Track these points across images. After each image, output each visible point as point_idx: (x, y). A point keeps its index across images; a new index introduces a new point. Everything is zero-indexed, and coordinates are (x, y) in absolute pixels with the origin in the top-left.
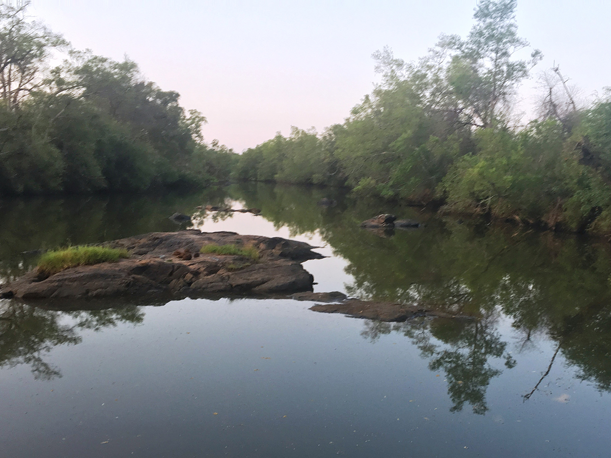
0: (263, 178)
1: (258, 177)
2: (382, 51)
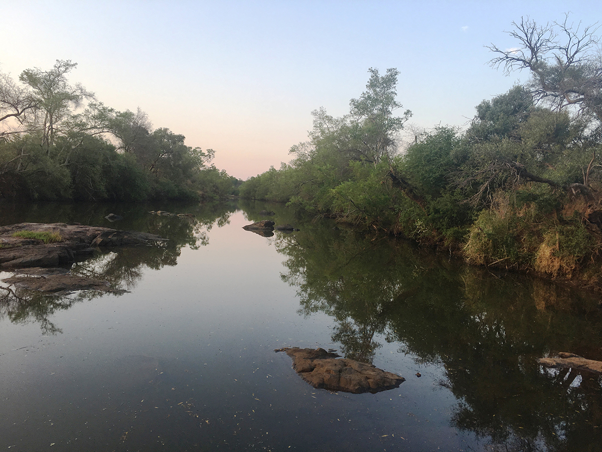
0: (259, 198)
1: (256, 196)
2: (318, 110)
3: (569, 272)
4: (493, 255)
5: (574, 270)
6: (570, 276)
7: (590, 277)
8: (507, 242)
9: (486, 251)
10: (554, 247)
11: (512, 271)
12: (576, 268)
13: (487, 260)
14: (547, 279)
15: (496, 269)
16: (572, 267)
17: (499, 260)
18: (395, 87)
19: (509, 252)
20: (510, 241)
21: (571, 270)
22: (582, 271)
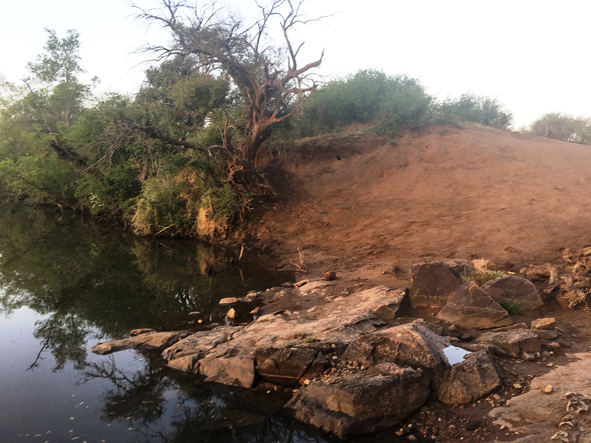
3: (223, 233)
4: (159, 223)
5: (228, 229)
6: (225, 236)
7: (240, 235)
8: (172, 209)
9: (152, 220)
10: (209, 209)
11: (178, 237)
12: (228, 227)
13: (154, 229)
14: (206, 242)
15: (163, 237)
16: (225, 227)
17: (165, 228)
18: (78, 51)
19: (174, 219)
20: (175, 208)
21: (225, 230)
22: (233, 230)
